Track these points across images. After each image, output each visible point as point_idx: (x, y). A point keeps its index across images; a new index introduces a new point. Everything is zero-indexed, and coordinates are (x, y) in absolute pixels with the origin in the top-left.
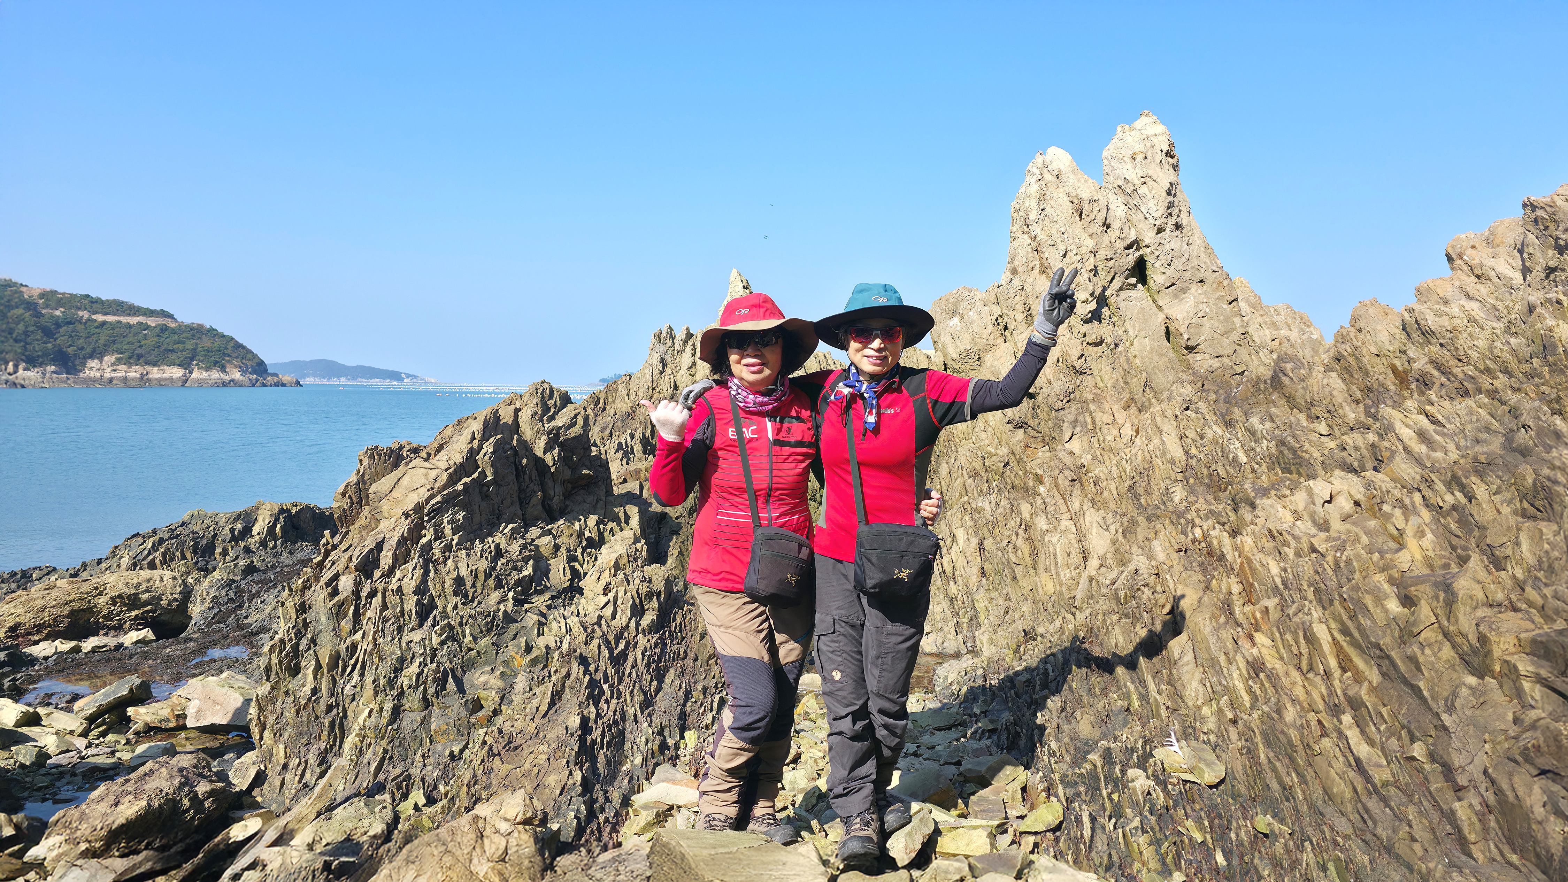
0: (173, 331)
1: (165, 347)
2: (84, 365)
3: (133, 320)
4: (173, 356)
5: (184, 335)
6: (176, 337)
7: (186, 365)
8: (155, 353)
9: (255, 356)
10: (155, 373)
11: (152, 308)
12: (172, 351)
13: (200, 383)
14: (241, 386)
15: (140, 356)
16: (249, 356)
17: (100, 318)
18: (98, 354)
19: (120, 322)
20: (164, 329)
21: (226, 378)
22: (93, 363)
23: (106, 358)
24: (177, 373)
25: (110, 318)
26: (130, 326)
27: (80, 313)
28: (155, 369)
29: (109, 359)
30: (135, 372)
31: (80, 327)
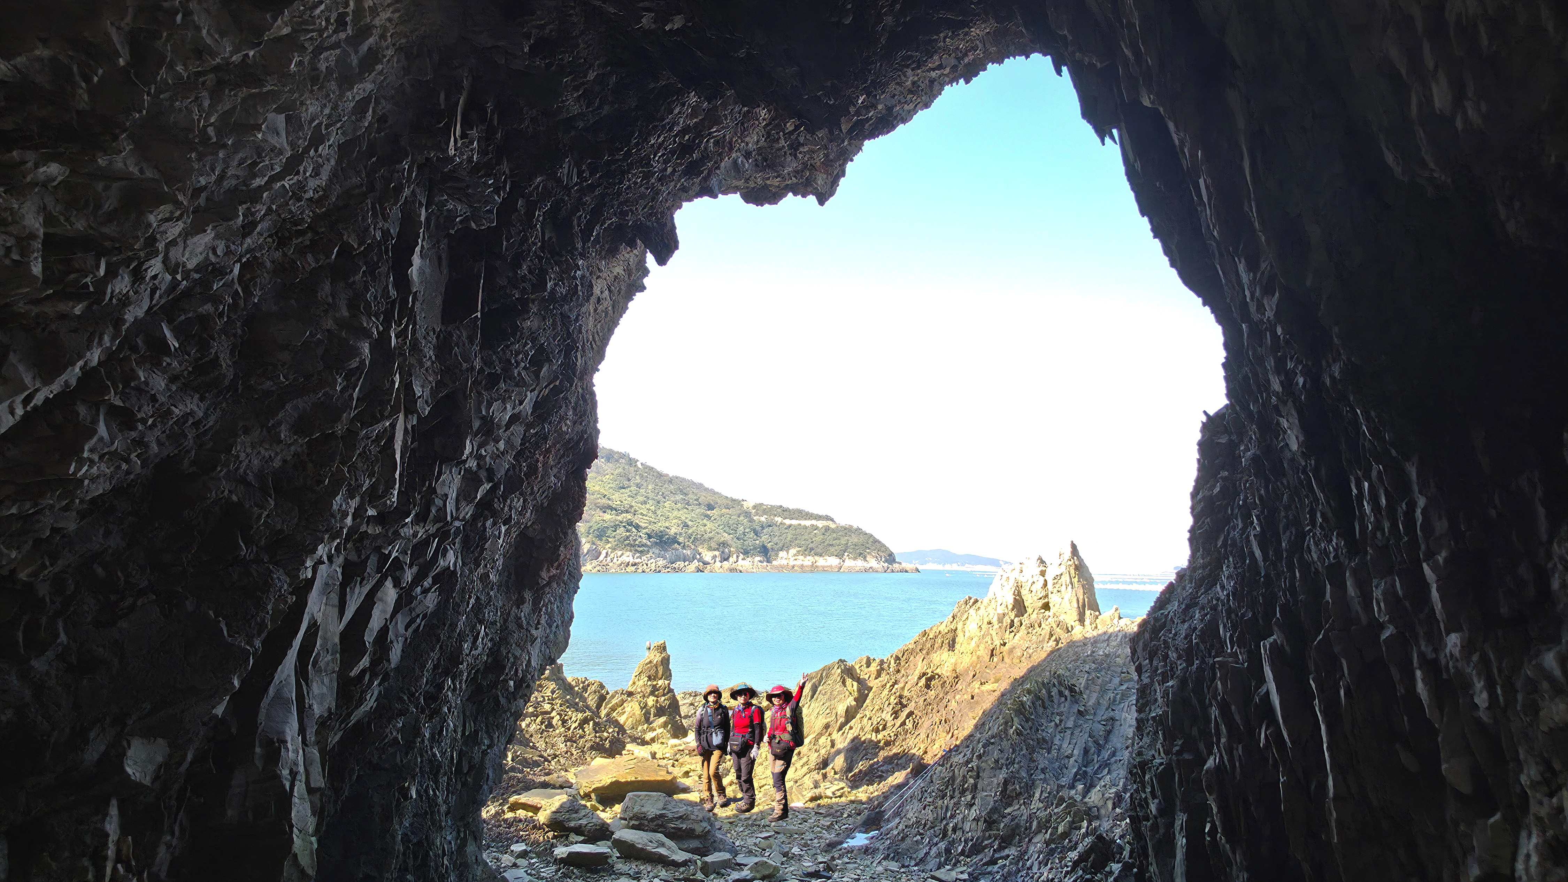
0: (833, 531)
1: (827, 542)
2: (777, 555)
3: (808, 523)
4: (832, 549)
5: (840, 533)
6: (835, 535)
7: (840, 556)
8: (821, 547)
9: (887, 549)
10: (821, 562)
11: (820, 514)
12: (832, 545)
13: (850, 570)
14: (877, 571)
15: (812, 549)
16: (883, 549)
17: (788, 522)
18: (785, 547)
19: (800, 525)
20: (827, 529)
21: (868, 566)
22: (782, 554)
23: (789, 550)
24: (833, 561)
25: (794, 522)
26: (806, 527)
27: (776, 519)
28: (821, 558)
29: (793, 551)
30: (808, 561)
31: (776, 528)
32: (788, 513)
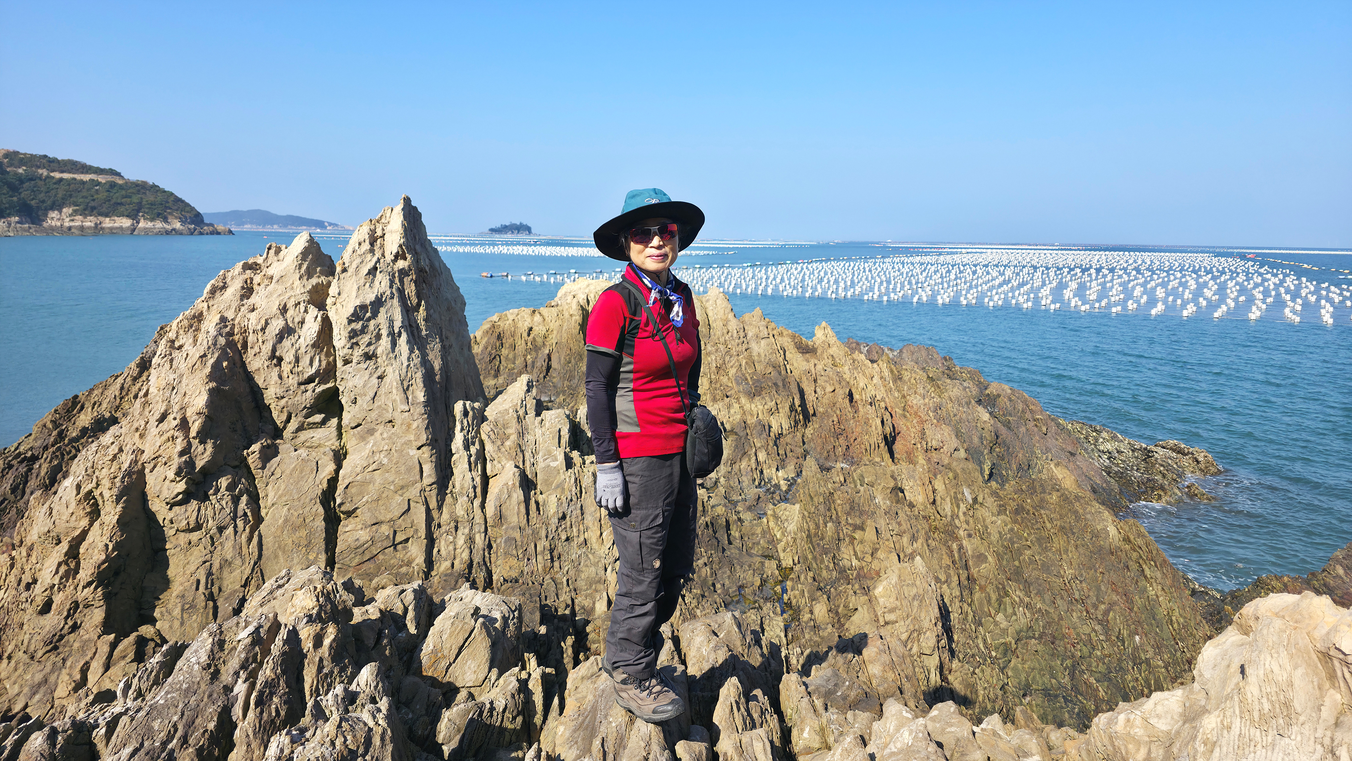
0: (121, 187)
1: (113, 200)
2: (46, 215)
3: (86, 177)
4: (122, 209)
5: (130, 190)
7: (133, 216)
8: (105, 206)
9: (193, 209)
10: (107, 223)
11: (102, 167)
12: (120, 204)
13: (144, 233)
14: (181, 234)
15: (93, 209)
16: (189, 210)
17: (57, 175)
18: (57, 206)
19: (75, 179)
20: (114, 186)
21: (169, 227)
22: (54, 214)
23: (64, 210)
24: (126, 223)
25: (66, 176)
26: (83, 183)
27: (40, 171)
28: (108, 219)
29: (67, 211)
30: (89, 222)
31: (40, 183)
32: (55, 165)
